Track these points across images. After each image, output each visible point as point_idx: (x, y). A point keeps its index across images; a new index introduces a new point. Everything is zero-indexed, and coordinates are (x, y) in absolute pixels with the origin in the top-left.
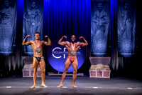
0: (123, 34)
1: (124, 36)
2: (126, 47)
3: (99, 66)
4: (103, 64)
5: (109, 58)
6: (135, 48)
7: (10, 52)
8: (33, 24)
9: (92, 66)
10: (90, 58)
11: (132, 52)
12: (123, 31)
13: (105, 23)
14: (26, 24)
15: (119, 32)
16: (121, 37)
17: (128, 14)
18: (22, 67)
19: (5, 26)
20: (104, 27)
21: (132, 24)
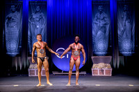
0: (123, 34)
1: (124, 36)
2: (127, 46)
3: (101, 65)
4: (105, 63)
5: (111, 57)
6: (135, 47)
7: (16, 53)
8: (38, 27)
9: (94, 65)
10: (92, 57)
11: (132, 51)
12: (123, 32)
13: (105, 24)
14: (31, 26)
15: (119, 32)
16: (122, 37)
17: (128, 15)
18: (27, 67)
19: (12, 29)
20: (105, 27)
21: (132, 24)
